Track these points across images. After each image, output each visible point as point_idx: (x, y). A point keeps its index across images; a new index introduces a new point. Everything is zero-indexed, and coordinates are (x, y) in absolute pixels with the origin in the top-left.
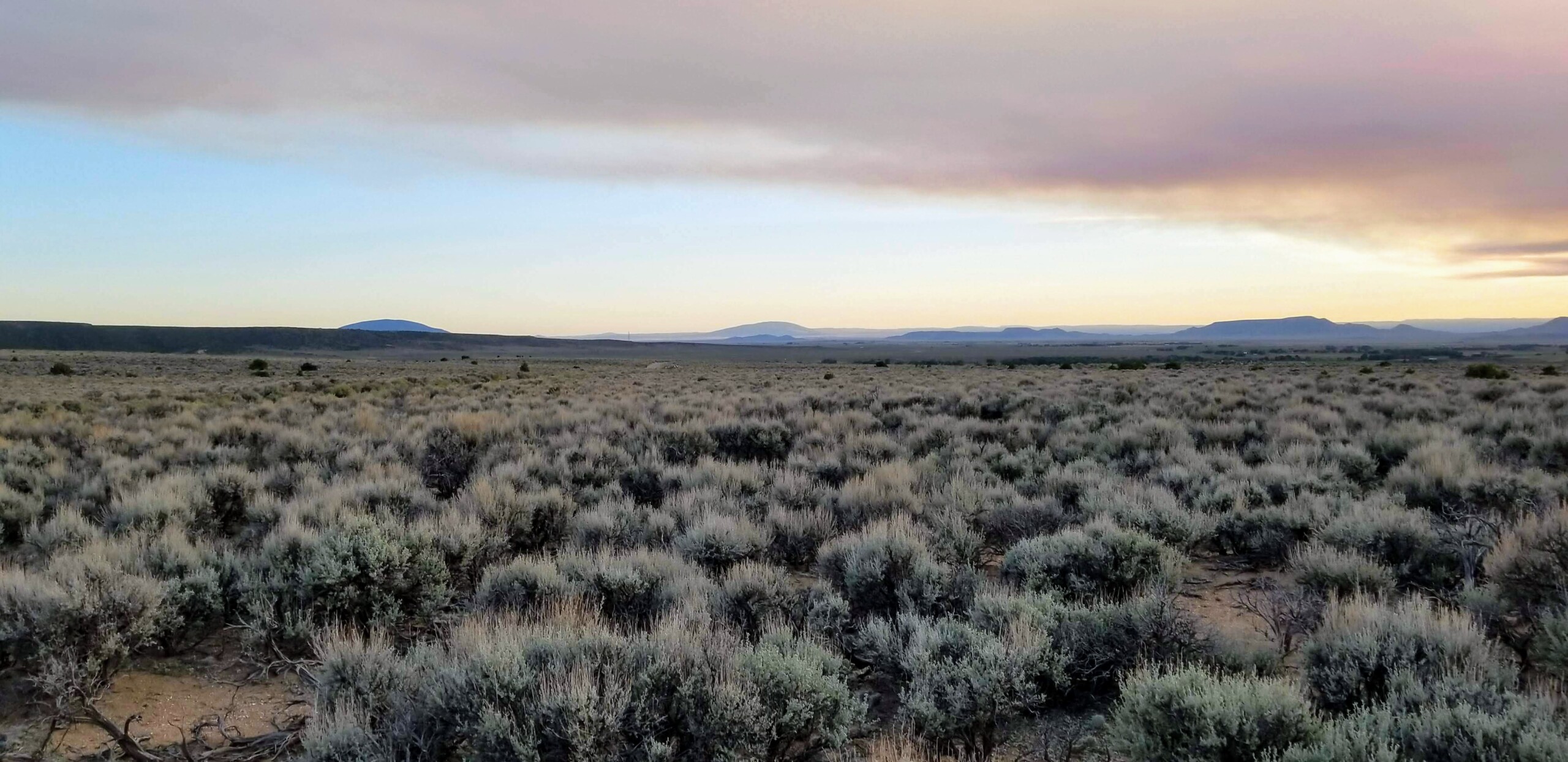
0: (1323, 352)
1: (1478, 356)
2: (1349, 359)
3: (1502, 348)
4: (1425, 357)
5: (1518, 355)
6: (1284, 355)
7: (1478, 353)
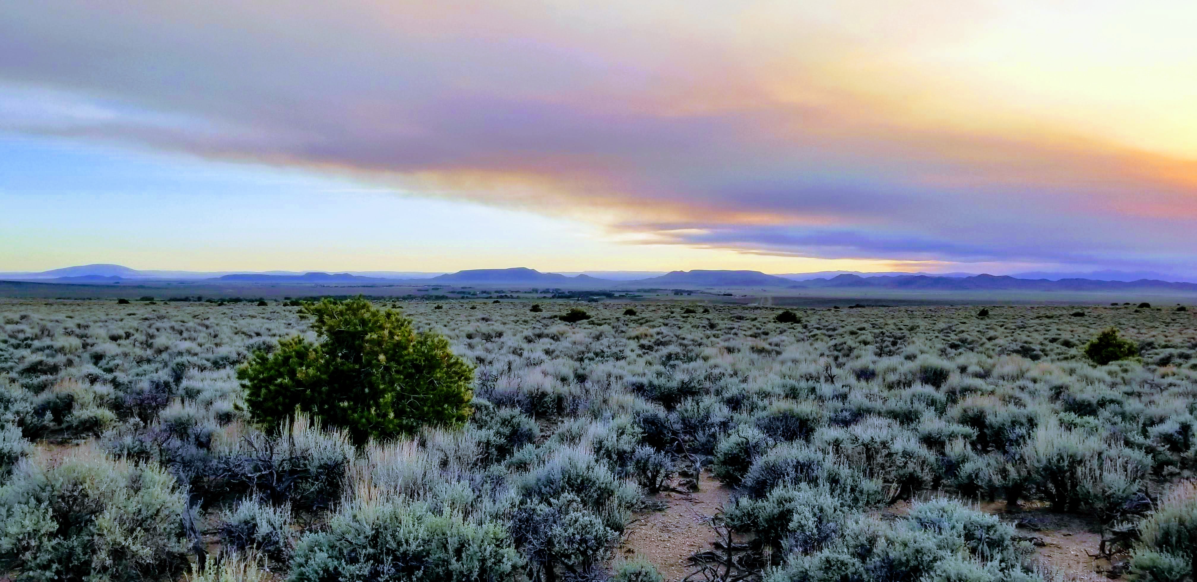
0: (530, 293)
1: (623, 296)
2: (544, 297)
3: (639, 291)
4: (591, 297)
5: (647, 295)
6: (503, 294)
7: (624, 294)
